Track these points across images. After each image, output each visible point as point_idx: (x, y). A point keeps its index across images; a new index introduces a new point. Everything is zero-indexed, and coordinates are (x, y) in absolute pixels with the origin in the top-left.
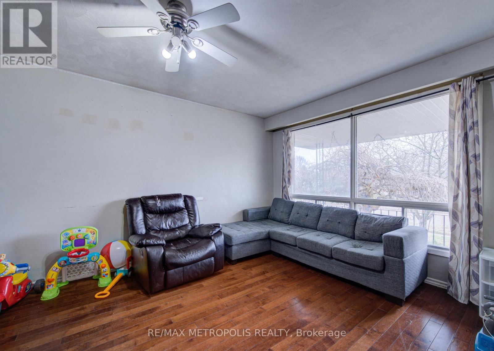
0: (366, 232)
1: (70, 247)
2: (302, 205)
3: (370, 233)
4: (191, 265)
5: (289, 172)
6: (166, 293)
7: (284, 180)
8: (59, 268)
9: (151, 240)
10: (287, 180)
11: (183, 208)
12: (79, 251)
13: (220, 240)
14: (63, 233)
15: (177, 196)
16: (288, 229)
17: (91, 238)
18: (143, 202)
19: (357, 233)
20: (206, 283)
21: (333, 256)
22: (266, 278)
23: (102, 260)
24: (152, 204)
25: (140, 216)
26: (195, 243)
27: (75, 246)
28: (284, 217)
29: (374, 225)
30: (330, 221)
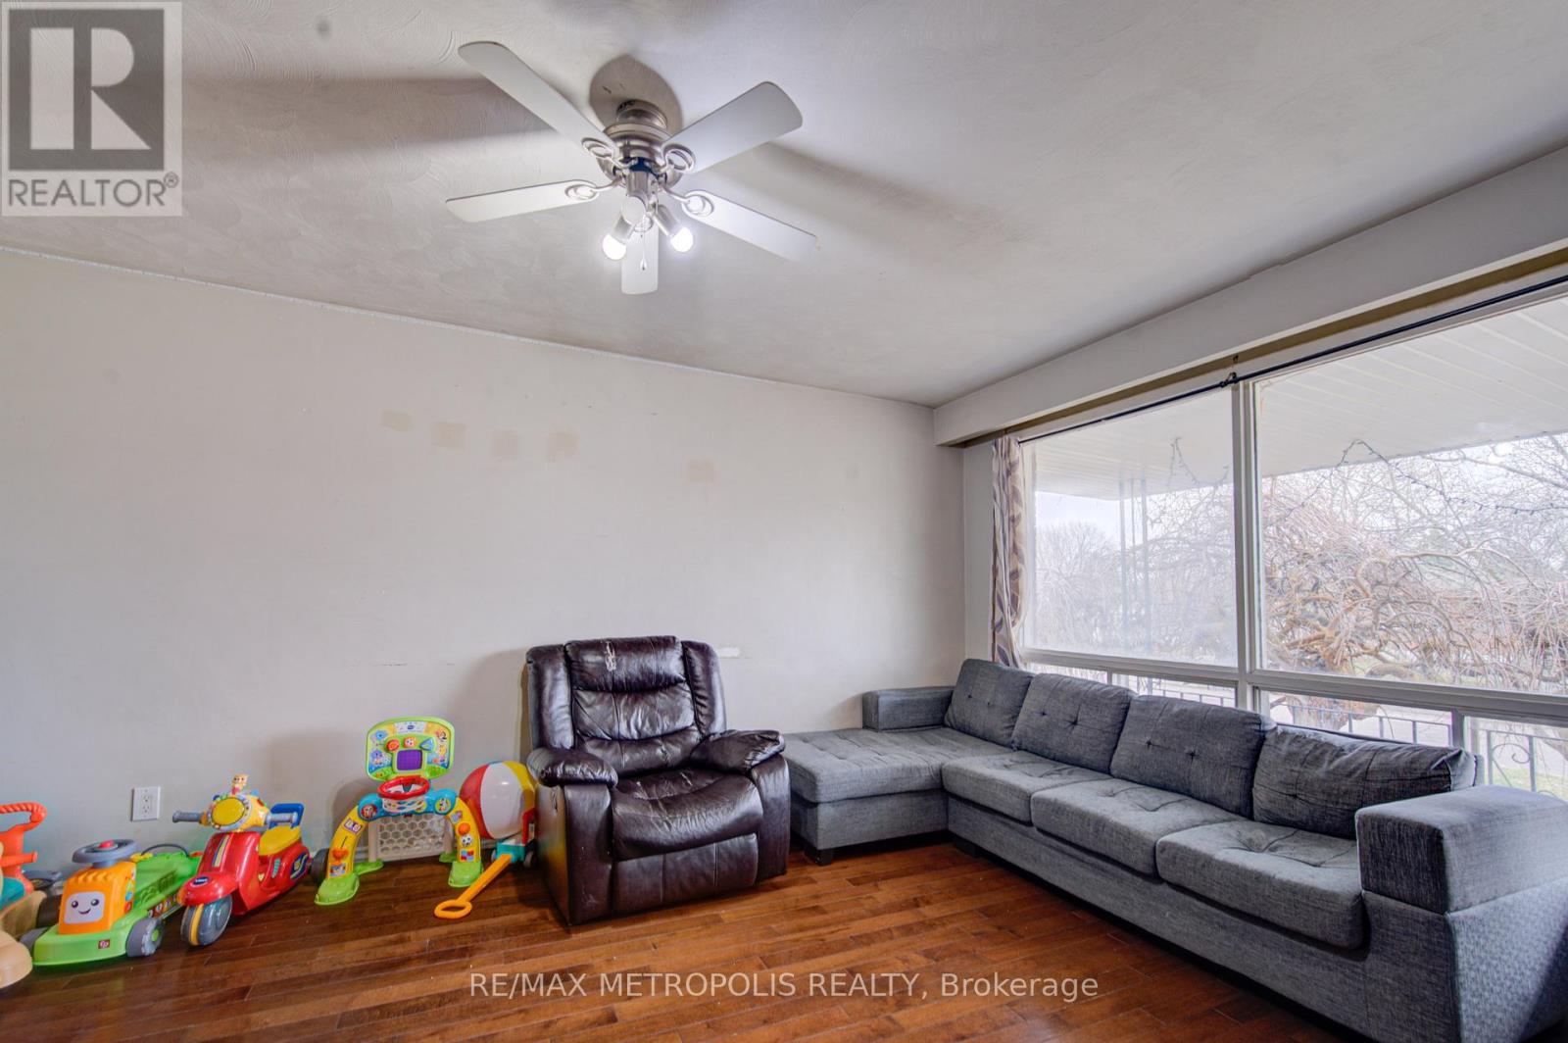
0: (1295, 796)
1: (387, 771)
2: (1059, 686)
3: (1312, 800)
4: (686, 853)
5: (1015, 575)
6: (614, 927)
7: (997, 600)
8: (360, 822)
9: (577, 768)
10: (1006, 600)
11: (679, 678)
12: (407, 782)
13: (778, 784)
14: (374, 732)
15: (663, 643)
16: (1007, 762)
17: (437, 749)
18: (572, 656)
19: (1261, 796)
20: (729, 912)
21: (1164, 874)
22: (921, 919)
23: (461, 812)
24: (592, 663)
25: (560, 695)
26: (704, 785)
27: (400, 768)
28: (996, 723)
29: (1328, 772)
30: (1158, 746)
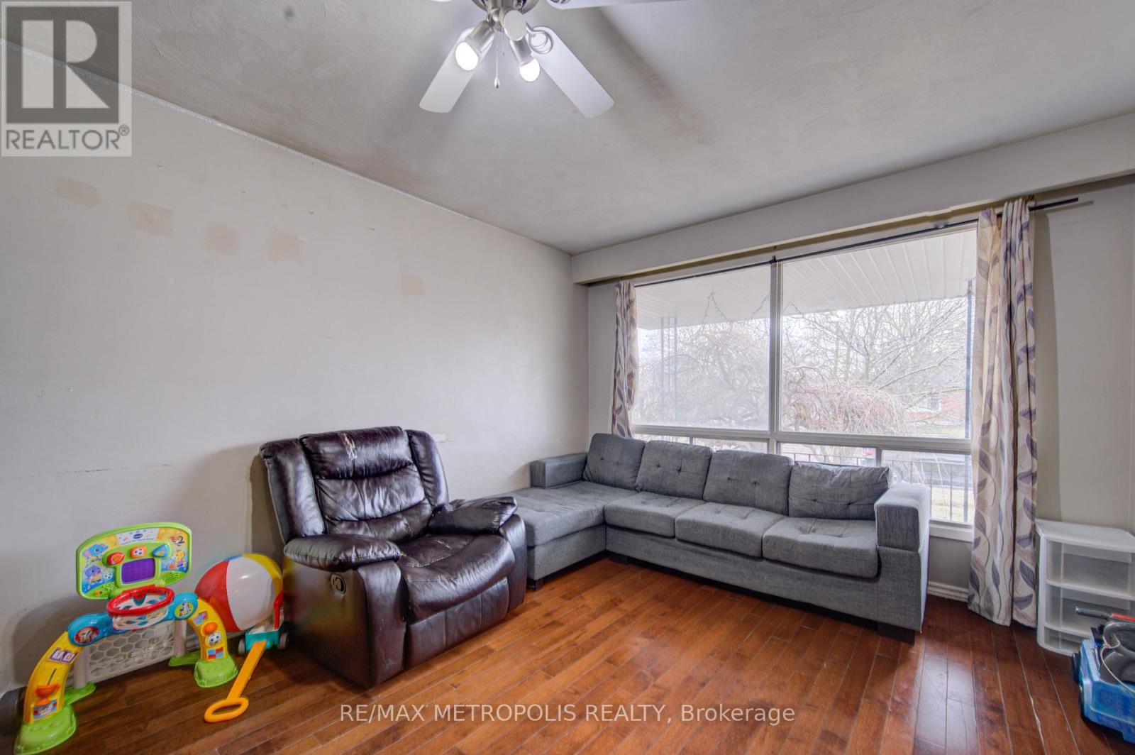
1: (109, 586)
2: (666, 448)
4: (462, 604)
5: (631, 376)
7: (617, 392)
8: (72, 649)
10: (625, 393)
11: (409, 462)
12: (139, 595)
13: (519, 536)
14: (87, 548)
16: (644, 500)
17: (174, 554)
18: (310, 447)
20: (494, 642)
23: (206, 612)
24: (330, 454)
25: (304, 487)
26: (461, 547)
27: (126, 581)
28: (625, 475)
30: (735, 480)
